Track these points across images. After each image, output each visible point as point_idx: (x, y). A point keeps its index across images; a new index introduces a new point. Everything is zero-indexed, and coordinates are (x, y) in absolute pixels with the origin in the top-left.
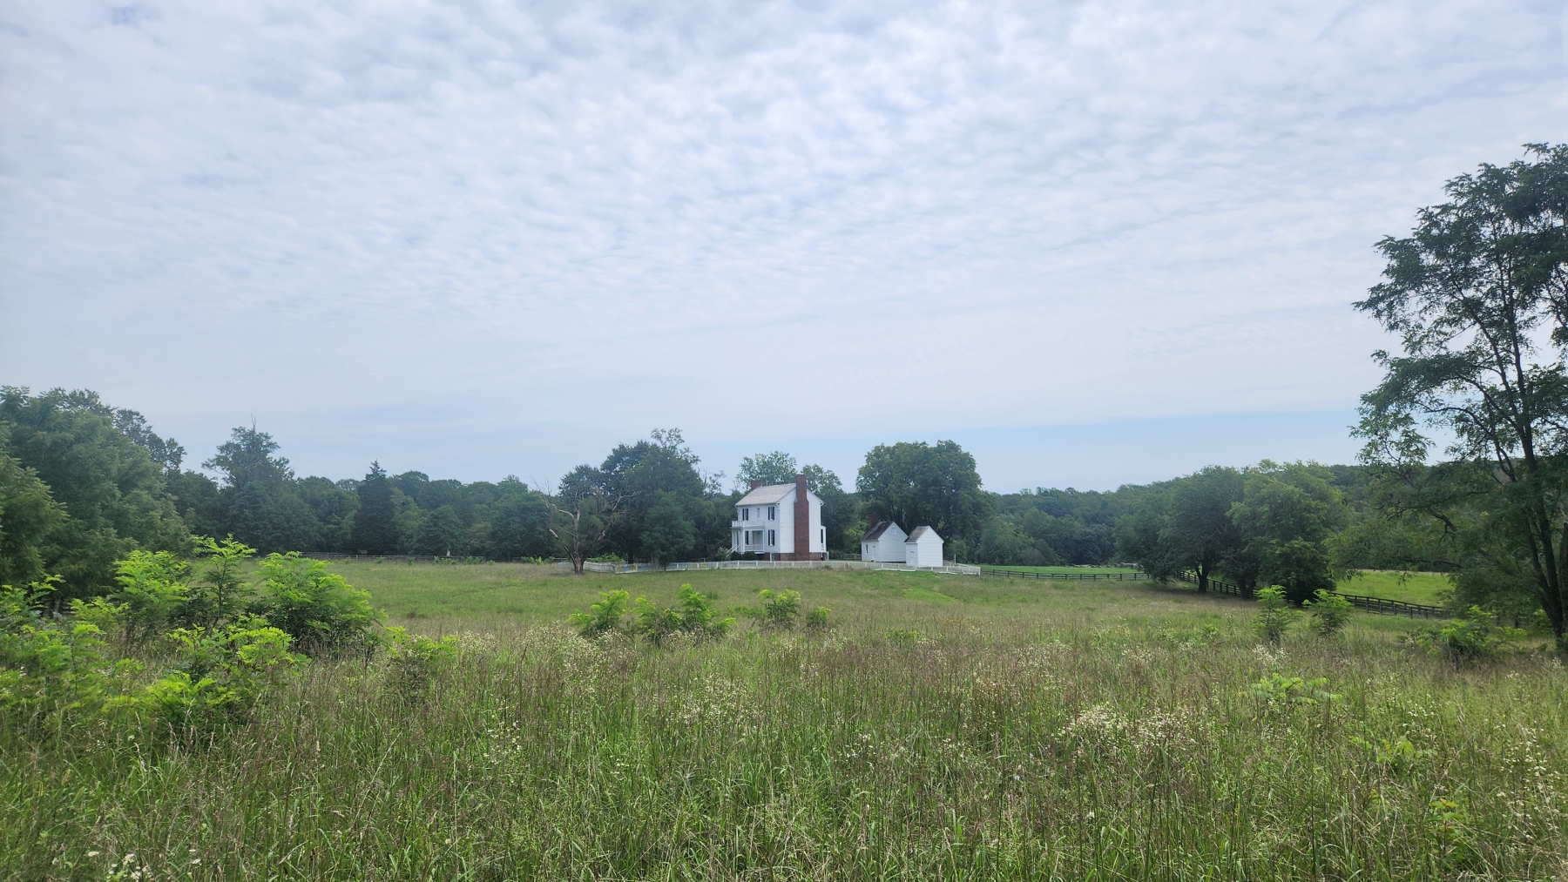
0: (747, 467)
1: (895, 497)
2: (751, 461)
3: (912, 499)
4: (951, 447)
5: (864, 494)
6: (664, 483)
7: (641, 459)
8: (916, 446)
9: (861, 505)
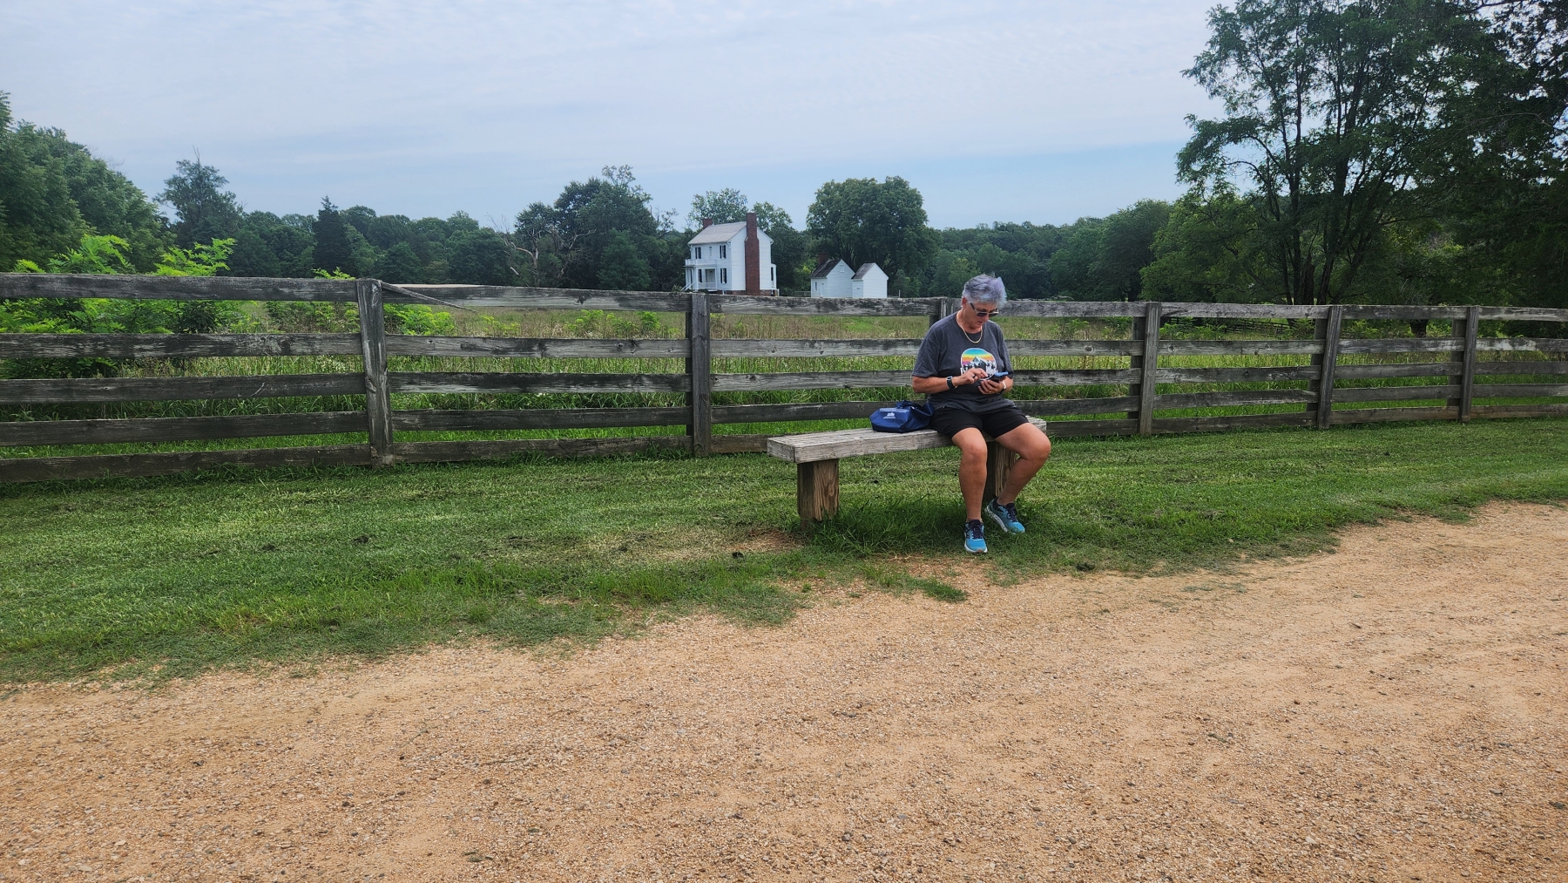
0: (699, 204)
1: (842, 234)
2: (702, 199)
3: (859, 236)
4: (899, 184)
5: (814, 231)
6: (617, 221)
7: (594, 197)
8: (864, 183)
9: (811, 243)
